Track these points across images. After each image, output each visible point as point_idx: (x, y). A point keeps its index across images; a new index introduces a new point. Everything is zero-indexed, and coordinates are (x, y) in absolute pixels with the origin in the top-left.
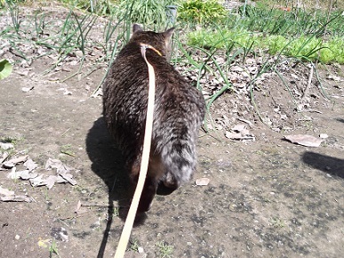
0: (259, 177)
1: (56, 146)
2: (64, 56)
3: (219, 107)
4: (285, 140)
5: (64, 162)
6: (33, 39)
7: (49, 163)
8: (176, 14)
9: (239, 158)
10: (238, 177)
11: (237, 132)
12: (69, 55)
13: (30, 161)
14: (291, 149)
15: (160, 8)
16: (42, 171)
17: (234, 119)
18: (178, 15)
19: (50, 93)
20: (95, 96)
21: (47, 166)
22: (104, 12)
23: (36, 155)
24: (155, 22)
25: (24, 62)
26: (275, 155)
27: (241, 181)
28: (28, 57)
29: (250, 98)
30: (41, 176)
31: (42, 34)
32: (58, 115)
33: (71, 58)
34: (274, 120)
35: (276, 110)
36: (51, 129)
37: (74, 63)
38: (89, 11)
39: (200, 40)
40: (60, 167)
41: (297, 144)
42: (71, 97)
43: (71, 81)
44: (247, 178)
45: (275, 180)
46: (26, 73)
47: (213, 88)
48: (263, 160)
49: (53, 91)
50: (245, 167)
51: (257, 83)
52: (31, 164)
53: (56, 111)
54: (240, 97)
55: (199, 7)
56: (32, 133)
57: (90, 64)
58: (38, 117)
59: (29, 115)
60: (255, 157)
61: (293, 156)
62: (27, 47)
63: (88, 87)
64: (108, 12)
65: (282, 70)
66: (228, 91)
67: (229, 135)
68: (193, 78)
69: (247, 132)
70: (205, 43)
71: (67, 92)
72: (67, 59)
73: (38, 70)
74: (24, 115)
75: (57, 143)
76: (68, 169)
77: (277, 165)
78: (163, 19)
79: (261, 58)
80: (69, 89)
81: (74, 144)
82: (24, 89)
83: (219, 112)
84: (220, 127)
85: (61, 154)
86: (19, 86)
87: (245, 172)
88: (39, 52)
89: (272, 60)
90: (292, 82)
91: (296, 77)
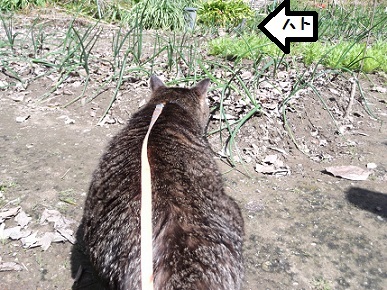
0: (297, 224)
1: (54, 192)
2: (65, 76)
3: (247, 134)
4: (325, 172)
5: (63, 213)
6: (30, 56)
7: (45, 215)
8: (195, 17)
9: (273, 199)
10: (272, 224)
11: (269, 163)
12: (71, 74)
13: (22, 214)
14: (333, 185)
15: (176, 11)
16: (36, 226)
17: (265, 148)
18: (198, 17)
19: (49, 123)
20: (102, 124)
21: (42, 220)
22: (114, 17)
23: (29, 205)
24: (172, 28)
25: (19, 84)
26: (315, 193)
27: (275, 229)
28: (23, 79)
29: (283, 121)
30: (35, 234)
31: (41, 48)
32: (58, 151)
33: (73, 79)
34: (313, 147)
35: (315, 134)
36: (48, 170)
37: (77, 84)
38: (97, 17)
39: (224, 48)
40: (57, 220)
41: (340, 177)
42: (73, 127)
43: (73, 106)
44: (282, 225)
45: (316, 226)
46: (21, 98)
47: (239, 110)
48: (301, 200)
49: (54, 120)
50: (280, 210)
51: (290, 102)
52: (23, 218)
53: (55, 145)
54: (271, 121)
55: (222, 8)
56: (26, 176)
57: (95, 85)
58: (33, 155)
59: (23, 153)
60: (291, 197)
61: (336, 194)
62: (23, 66)
63: (93, 114)
64: (118, 17)
65: (319, 85)
66: (257, 114)
67: (260, 168)
68: (215, 98)
69: (281, 164)
70: (229, 52)
71: (70, 121)
72: (69, 80)
73: (35, 95)
74: (17, 152)
75: (56, 188)
76: (68, 222)
77: (318, 207)
78: (182, 24)
79: (294, 71)
80: (71, 117)
81: (75, 188)
82: (18, 119)
83: (247, 141)
84: (249, 159)
85: (60, 203)
86: (13, 116)
87: (279, 217)
88: (37, 72)
89: (307, 73)
90: (332, 100)
91: (336, 92)
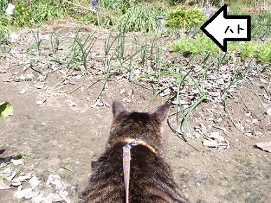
0: (233, 191)
1: (57, 161)
2: (71, 70)
3: (197, 116)
4: (256, 147)
5: (63, 177)
6: (50, 55)
7: (50, 178)
8: (163, 22)
9: (215, 169)
10: (214, 191)
11: (213, 139)
12: (75, 69)
13: (35, 178)
14: (263, 157)
15: (151, 19)
16: (43, 188)
17: (210, 127)
18: (166, 22)
19: (59, 105)
20: (94, 106)
21: (48, 182)
22: (108, 24)
23: (40, 171)
24: (147, 31)
25: (41, 76)
26: (248, 164)
27: (216, 195)
28: (43, 73)
29: (224, 106)
30: (42, 194)
31: (57, 49)
32: (62, 128)
33: (77, 73)
34: (247, 125)
35: (248, 115)
36: (55, 142)
37: (79, 77)
38: (97, 24)
39: (183, 47)
40: (58, 183)
41: (268, 152)
42: (74, 109)
43: (75, 92)
44: (223, 192)
45: (249, 194)
46: (41, 87)
47: (191, 97)
48: (237, 171)
49: (62, 103)
50: (221, 179)
51: (230, 91)
52: (35, 182)
53: (61, 123)
54: (215, 106)
55: (183, 15)
56: (40, 147)
57: (91, 77)
58: (46, 130)
59: (39, 128)
60: (230, 167)
61: (264, 165)
62: (45, 62)
63: (89, 99)
64: (111, 24)
65: (252, 76)
66: (204, 101)
67: (206, 143)
68: (174, 88)
69: (222, 139)
70: (187, 50)
71: (73, 103)
72: (74, 73)
73: (51, 84)
74: (35, 128)
75: (59, 157)
76: (66, 185)
77: (251, 176)
78: (154, 28)
79: (233, 65)
80: (74, 101)
81: (72, 158)
82: (39, 102)
83: (197, 121)
84: (198, 135)
85: (61, 170)
86: (35, 100)
87: (220, 184)
88: (53, 67)
89: (243, 68)
90: (262, 87)
91: (265, 81)
